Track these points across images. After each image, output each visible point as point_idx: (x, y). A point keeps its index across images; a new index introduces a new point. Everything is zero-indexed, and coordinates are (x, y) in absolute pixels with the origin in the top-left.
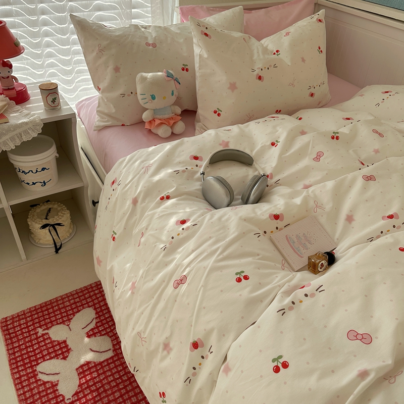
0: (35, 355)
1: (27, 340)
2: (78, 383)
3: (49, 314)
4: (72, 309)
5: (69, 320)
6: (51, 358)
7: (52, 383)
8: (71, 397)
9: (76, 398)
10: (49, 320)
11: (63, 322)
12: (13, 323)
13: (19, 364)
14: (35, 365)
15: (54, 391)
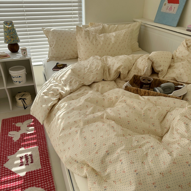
0: (9, 129)
1: (8, 125)
2: (19, 138)
3: (18, 119)
4: (26, 119)
5: (23, 122)
6: (14, 131)
7: (11, 137)
8: (16, 141)
9: (17, 141)
10: (17, 121)
11: (21, 122)
12: (6, 121)
13: (4, 131)
14: (8, 132)
15: (11, 139)
